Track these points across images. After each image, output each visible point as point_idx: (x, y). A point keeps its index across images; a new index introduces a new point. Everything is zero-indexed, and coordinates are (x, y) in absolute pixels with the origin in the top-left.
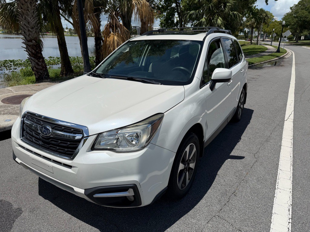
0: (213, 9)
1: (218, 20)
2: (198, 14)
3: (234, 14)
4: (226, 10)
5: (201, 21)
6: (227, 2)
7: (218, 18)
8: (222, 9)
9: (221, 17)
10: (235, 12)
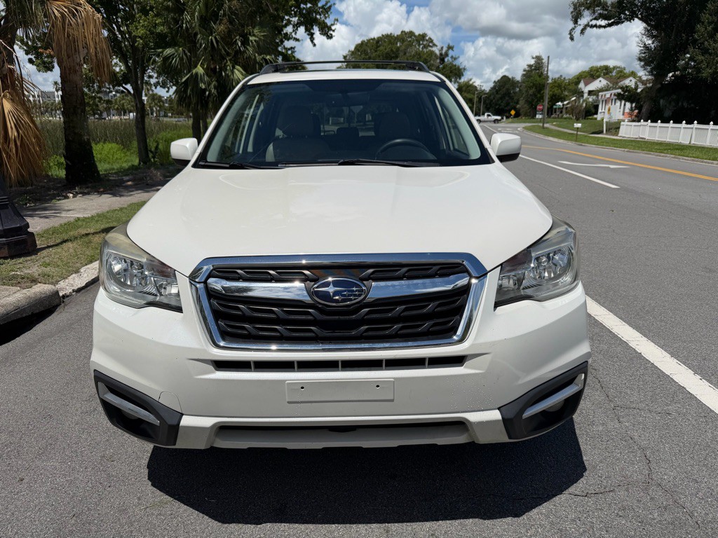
0: (220, 47)
1: (236, 71)
2: (184, 57)
3: (266, 60)
4: (247, 49)
5: (197, 74)
6: (250, 34)
7: (234, 67)
8: (239, 48)
9: (239, 65)
10: (268, 57)
